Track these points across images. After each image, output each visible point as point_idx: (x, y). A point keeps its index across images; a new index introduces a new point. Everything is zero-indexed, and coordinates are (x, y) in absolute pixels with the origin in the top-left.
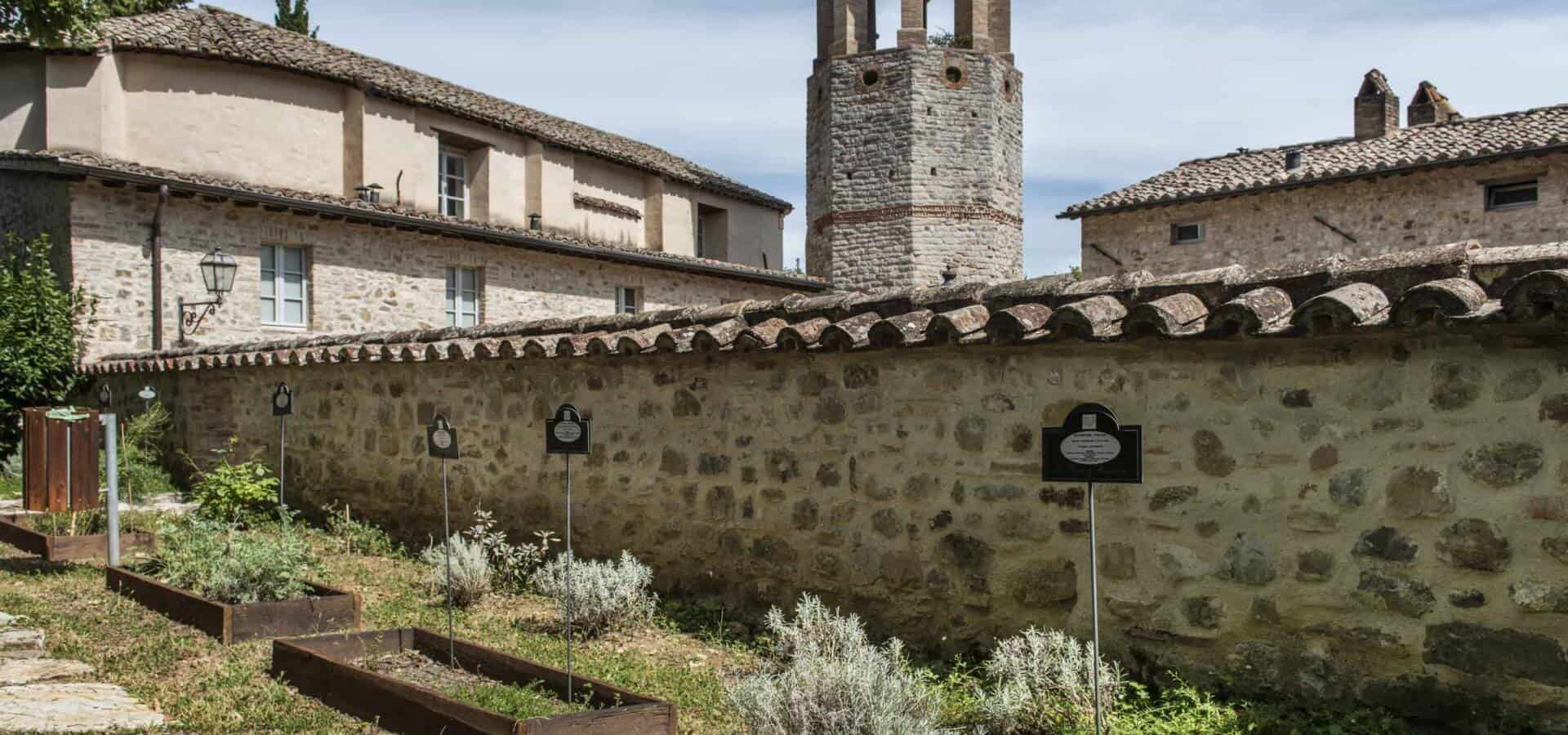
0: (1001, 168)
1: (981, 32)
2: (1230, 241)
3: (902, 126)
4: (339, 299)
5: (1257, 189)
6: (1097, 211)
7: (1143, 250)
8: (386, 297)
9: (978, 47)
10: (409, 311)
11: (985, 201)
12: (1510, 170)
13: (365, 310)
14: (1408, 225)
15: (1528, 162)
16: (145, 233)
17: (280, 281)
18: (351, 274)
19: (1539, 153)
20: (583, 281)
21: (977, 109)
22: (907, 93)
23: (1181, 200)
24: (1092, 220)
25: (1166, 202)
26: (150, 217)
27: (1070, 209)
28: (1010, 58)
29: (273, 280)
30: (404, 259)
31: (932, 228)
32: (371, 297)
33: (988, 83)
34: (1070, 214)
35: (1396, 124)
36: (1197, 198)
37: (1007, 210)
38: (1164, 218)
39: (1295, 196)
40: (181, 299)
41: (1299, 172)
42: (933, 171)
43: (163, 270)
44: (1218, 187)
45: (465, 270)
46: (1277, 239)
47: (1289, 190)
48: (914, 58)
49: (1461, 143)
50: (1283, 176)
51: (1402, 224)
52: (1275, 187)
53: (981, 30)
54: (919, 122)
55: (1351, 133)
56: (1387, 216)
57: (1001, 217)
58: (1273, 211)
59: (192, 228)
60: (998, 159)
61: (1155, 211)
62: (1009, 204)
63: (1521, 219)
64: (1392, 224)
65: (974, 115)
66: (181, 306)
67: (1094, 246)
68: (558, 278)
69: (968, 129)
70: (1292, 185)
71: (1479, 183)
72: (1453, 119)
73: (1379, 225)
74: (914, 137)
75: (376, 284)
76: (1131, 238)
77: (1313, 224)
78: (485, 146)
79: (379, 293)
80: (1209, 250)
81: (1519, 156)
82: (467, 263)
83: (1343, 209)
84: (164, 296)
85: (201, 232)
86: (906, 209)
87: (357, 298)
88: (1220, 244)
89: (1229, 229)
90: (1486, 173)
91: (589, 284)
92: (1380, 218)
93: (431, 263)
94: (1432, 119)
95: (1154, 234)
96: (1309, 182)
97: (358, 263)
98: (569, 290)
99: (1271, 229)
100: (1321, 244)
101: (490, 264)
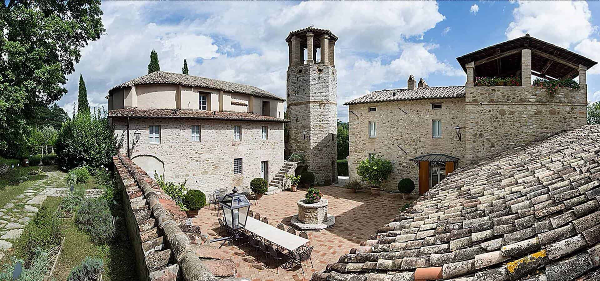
0: (331, 92)
1: (327, 60)
2: (381, 112)
3: (307, 82)
4: (167, 136)
5: (387, 101)
6: (352, 104)
7: (363, 113)
8: (177, 135)
9: (326, 64)
10: (183, 137)
11: (327, 100)
12: (437, 101)
13: (172, 138)
14: (417, 111)
15: (440, 100)
16: (126, 127)
17: (154, 134)
18: (169, 131)
19: (442, 98)
20: (226, 126)
21: (325, 79)
22: (308, 75)
23: (370, 102)
24: (351, 106)
25: (367, 102)
26: (126, 124)
27: (346, 103)
28: (334, 67)
29: (153, 134)
30: (182, 126)
31: (315, 106)
32: (174, 135)
33: (328, 73)
34: (346, 104)
35: (416, 87)
36: (374, 102)
37: (333, 102)
38: (367, 106)
39: (394, 103)
40: (133, 140)
41: (395, 98)
42: (315, 93)
43: (130, 134)
44: (378, 100)
45: (197, 126)
46: (391, 112)
47: (393, 101)
48: (311, 67)
49: (428, 94)
50: (392, 98)
51: (416, 111)
52: (390, 101)
53: (326, 60)
54: (311, 82)
55: (407, 88)
56: (413, 109)
57: (331, 103)
58: (390, 106)
59: (136, 125)
60: (330, 90)
61: (365, 104)
62: (333, 101)
63: (438, 112)
64: (414, 110)
65: (325, 80)
66: (133, 141)
67: (351, 112)
68: (219, 126)
69: (323, 83)
70: (394, 100)
71: (431, 103)
72: (426, 87)
73: (412, 111)
74: (311, 85)
75: (175, 132)
76: (360, 110)
77: (398, 109)
78: (210, 93)
79: (176, 134)
80: (377, 114)
81: (438, 98)
82: (197, 125)
83: (404, 107)
84: (130, 139)
85: (137, 125)
86: (309, 102)
87: (171, 135)
88: (379, 113)
89: (381, 109)
90: (432, 101)
91: (228, 126)
92: (412, 109)
93: (188, 126)
94: (423, 87)
95: (364, 110)
96: (397, 100)
97: (171, 128)
98: (222, 128)
99: (390, 110)
100: (400, 114)
101: (202, 124)
